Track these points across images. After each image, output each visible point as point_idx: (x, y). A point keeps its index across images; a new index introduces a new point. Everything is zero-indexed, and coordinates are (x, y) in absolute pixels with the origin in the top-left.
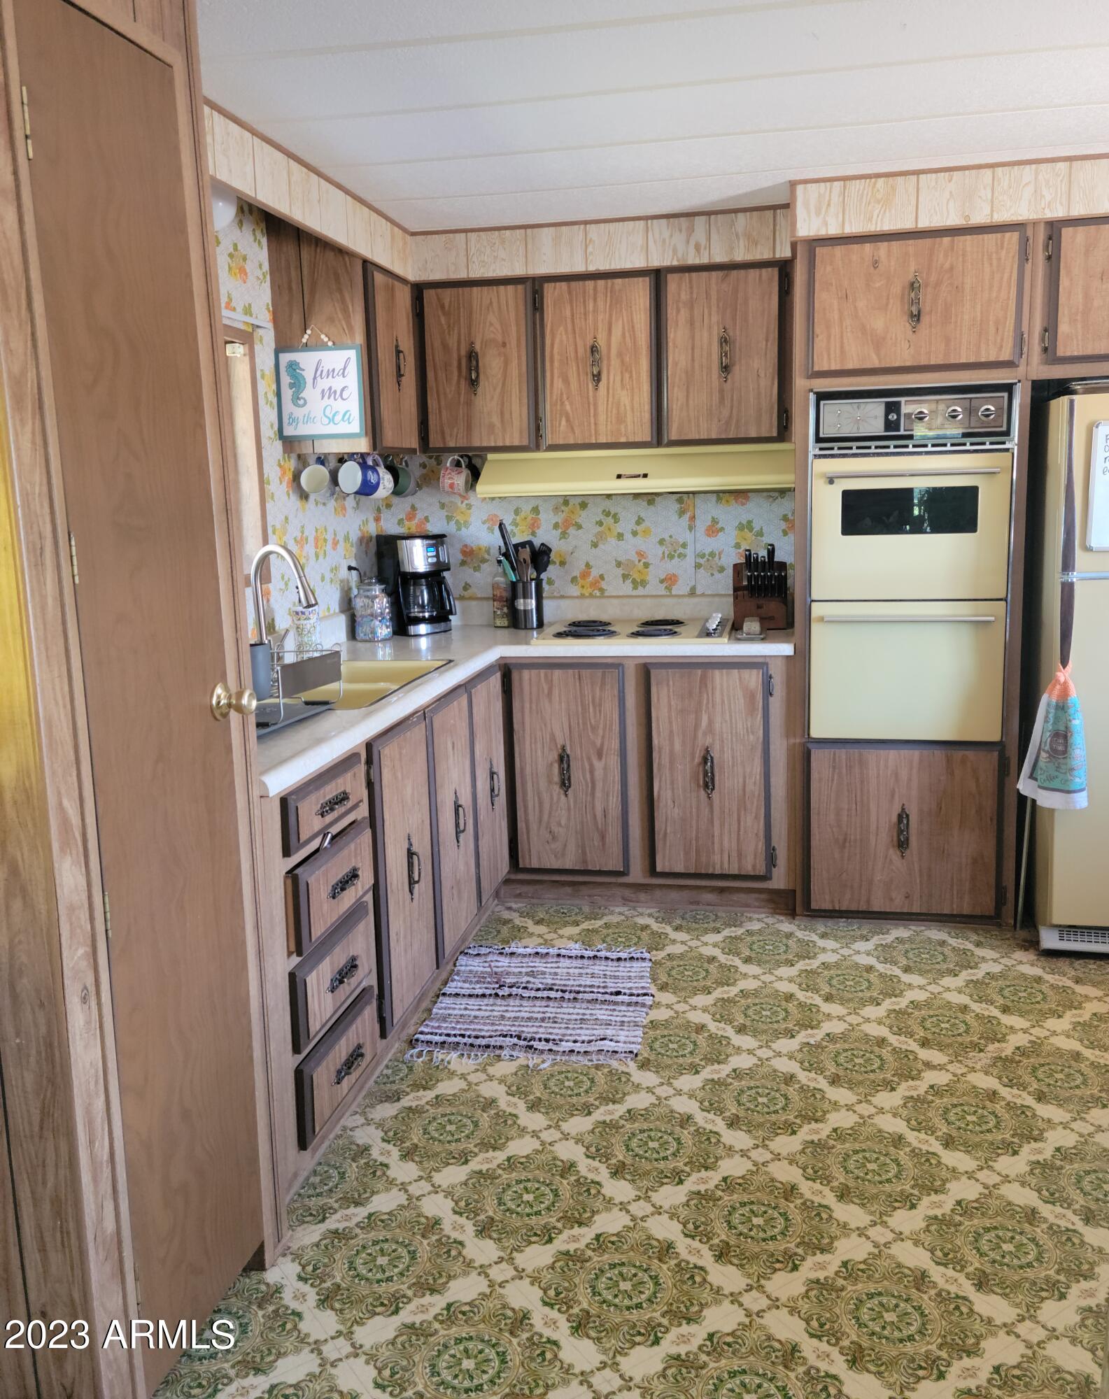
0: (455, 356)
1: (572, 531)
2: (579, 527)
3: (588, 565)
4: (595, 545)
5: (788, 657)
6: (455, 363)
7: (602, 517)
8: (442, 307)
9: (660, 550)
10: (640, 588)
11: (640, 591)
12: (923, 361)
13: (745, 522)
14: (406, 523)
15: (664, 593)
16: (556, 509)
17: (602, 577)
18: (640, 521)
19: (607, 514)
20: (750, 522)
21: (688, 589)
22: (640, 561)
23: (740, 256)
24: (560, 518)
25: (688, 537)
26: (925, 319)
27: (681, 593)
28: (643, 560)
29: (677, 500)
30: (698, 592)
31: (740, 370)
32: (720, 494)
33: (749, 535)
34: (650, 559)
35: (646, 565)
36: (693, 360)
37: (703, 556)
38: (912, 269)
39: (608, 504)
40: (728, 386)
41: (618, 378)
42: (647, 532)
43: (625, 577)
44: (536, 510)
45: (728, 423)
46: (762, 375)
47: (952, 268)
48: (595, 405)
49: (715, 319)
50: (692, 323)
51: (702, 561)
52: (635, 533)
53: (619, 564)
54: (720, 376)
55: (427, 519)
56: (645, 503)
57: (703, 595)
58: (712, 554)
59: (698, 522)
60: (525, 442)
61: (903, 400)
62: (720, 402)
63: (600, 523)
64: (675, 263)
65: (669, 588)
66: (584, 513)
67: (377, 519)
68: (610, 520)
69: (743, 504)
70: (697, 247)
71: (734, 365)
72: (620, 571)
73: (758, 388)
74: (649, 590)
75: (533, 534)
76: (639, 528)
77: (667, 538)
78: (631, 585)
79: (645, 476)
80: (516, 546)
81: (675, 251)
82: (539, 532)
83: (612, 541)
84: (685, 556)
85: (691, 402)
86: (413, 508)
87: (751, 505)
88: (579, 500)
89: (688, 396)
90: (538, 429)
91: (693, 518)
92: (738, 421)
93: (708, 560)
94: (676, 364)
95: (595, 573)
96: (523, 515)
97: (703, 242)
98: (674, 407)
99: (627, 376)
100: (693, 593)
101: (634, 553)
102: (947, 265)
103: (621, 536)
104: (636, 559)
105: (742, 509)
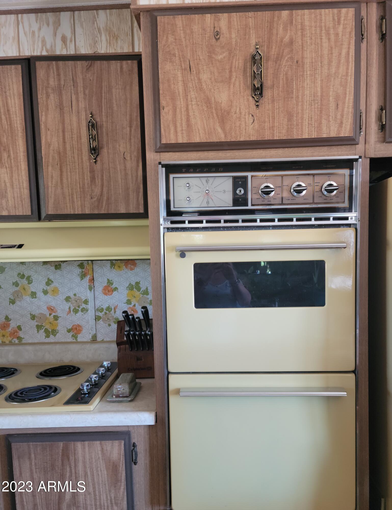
3: (7, 318)
4: (12, 302)
5: (149, 426)
7: (19, 279)
9: (66, 306)
10: (51, 336)
11: (52, 339)
12: (268, 136)
13: (134, 284)
15: (70, 340)
17: (19, 328)
18: (49, 282)
19: (22, 276)
20: (138, 283)
21: (91, 337)
22: (50, 314)
23: (103, 49)
25: (89, 295)
26: (267, 93)
27: (85, 340)
28: (54, 314)
29: (79, 266)
30: (99, 339)
31: (108, 153)
32: (113, 263)
33: (137, 293)
34: (59, 313)
35: (56, 318)
36: (64, 142)
37: (102, 310)
38: (253, 42)
39: (22, 270)
40: (98, 166)
42: (55, 291)
43: (39, 327)
45: (99, 200)
46: (128, 158)
47: (291, 42)
49: (82, 105)
50: (61, 107)
51: (101, 314)
52: (45, 292)
53: (33, 317)
54: (90, 159)
56: (53, 268)
57: (103, 342)
58: (109, 309)
59: (96, 284)
61: (249, 174)
62: (91, 181)
63: (16, 284)
64: (44, 53)
65: (75, 336)
66: (2, 276)
68: (25, 281)
69: (132, 269)
70: (64, 39)
71: (102, 148)
72: (34, 323)
73: (125, 170)
74: (60, 337)
77: (72, 296)
78: (44, 334)
79: (20, 246)
81: (44, 42)
83: (27, 299)
84: (87, 310)
85: (65, 181)
87: (137, 270)
89: (61, 175)
91: (93, 280)
92: (108, 199)
93: (106, 313)
94: (49, 145)
95: (13, 325)
97: (69, 35)
98: (50, 184)
100: (94, 339)
101: (45, 308)
102: (287, 39)
103: (33, 295)
104: (47, 313)
105: (131, 273)
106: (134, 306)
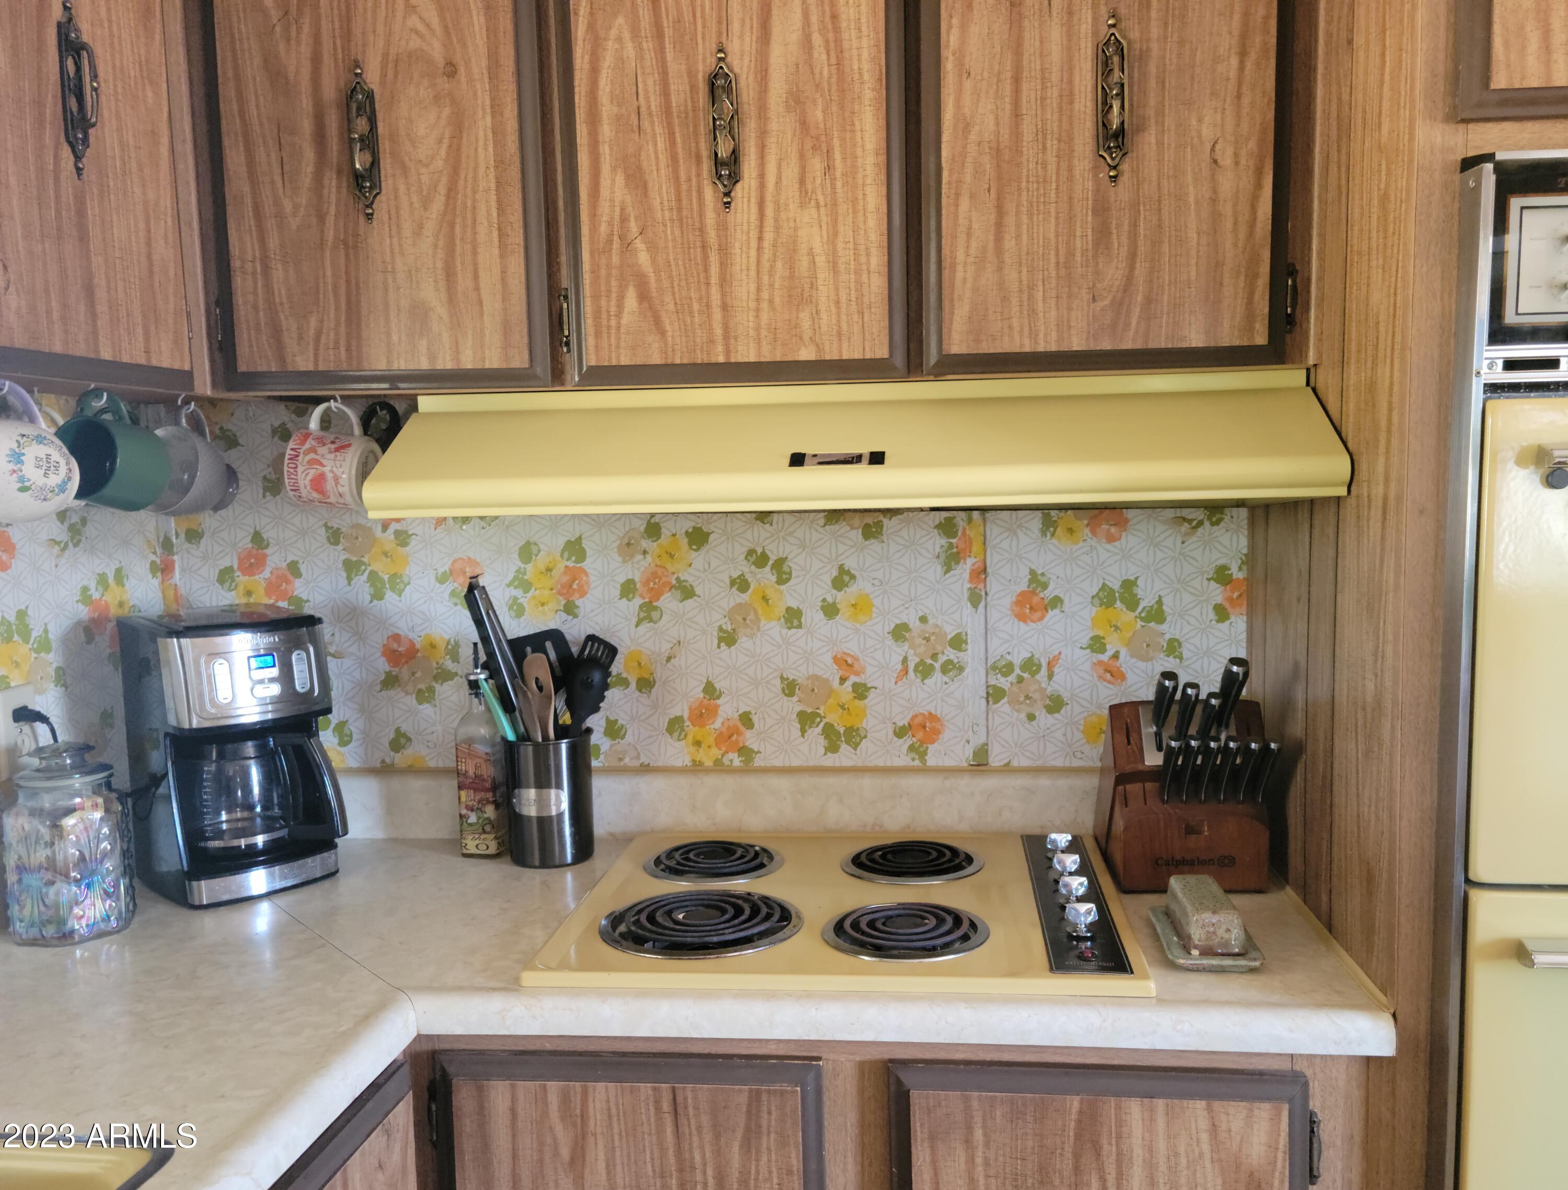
0: (306, 103)
1: (668, 602)
2: (687, 592)
3: (710, 690)
4: (728, 639)
6: (307, 126)
7: (746, 568)
9: (895, 653)
10: (844, 748)
11: (845, 756)
13: (1116, 585)
14: (242, 579)
15: (905, 760)
16: (628, 547)
17: (746, 720)
18: (842, 579)
19: (761, 560)
20: (1129, 585)
21: (969, 751)
22: (843, 680)
24: (637, 570)
25: (970, 620)
27: (948, 762)
28: (853, 679)
29: (938, 527)
30: (995, 760)
31: (1160, 144)
32: (1052, 516)
33: (1126, 617)
34: (871, 676)
35: (861, 691)
36: (1017, 115)
37: (1007, 669)
39: (760, 535)
40: (1123, 192)
41: (791, 173)
42: (860, 607)
43: (806, 720)
44: (575, 548)
45: (1120, 305)
46: (1227, 160)
48: (724, 251)
51: (1004, 682)
52: (830, 610)
53: (790, 688)
54: (1095, 169)
55: (294, 569)
56: (857, 535)
57: (1007, 769)
58: (1031, 665)
59: (993, 585)
60: (519, 360)
62: (1097, 244)
63: (741, 584)
65: (919, 751)
66: (699, 559)
67: (164, 569)
68: (767, 575)
69: (1111, 539)
71: (1140, 129)
72: (793, 706)
73: (1214, 201)
74: (869, 753)
75: (570, 609)
76: (842, 598)
77: (914, 623)
78: (822, 741)
79: (877, 458)
80: (519, 646)
82: (584, 604)
83: (774, 629)
84: (961, 669)
85: (1009, 243)
86: (257, 538)
87: (1130, 540)
88: (688, 525)
89: (999, 225)
90: (556, 323)
91: (980, 573)
92: (1149, 300)
93: (1020, 680)
94: (965, 126)
95: (728, 710)
96: (541, 561)
98: (960, 256)
99: (816, 165)
100: (981, 762)
101: (828, 659)
103: (793, 617)
104: (832, 674)
105: (1108, 551)
106: (1116, 656)
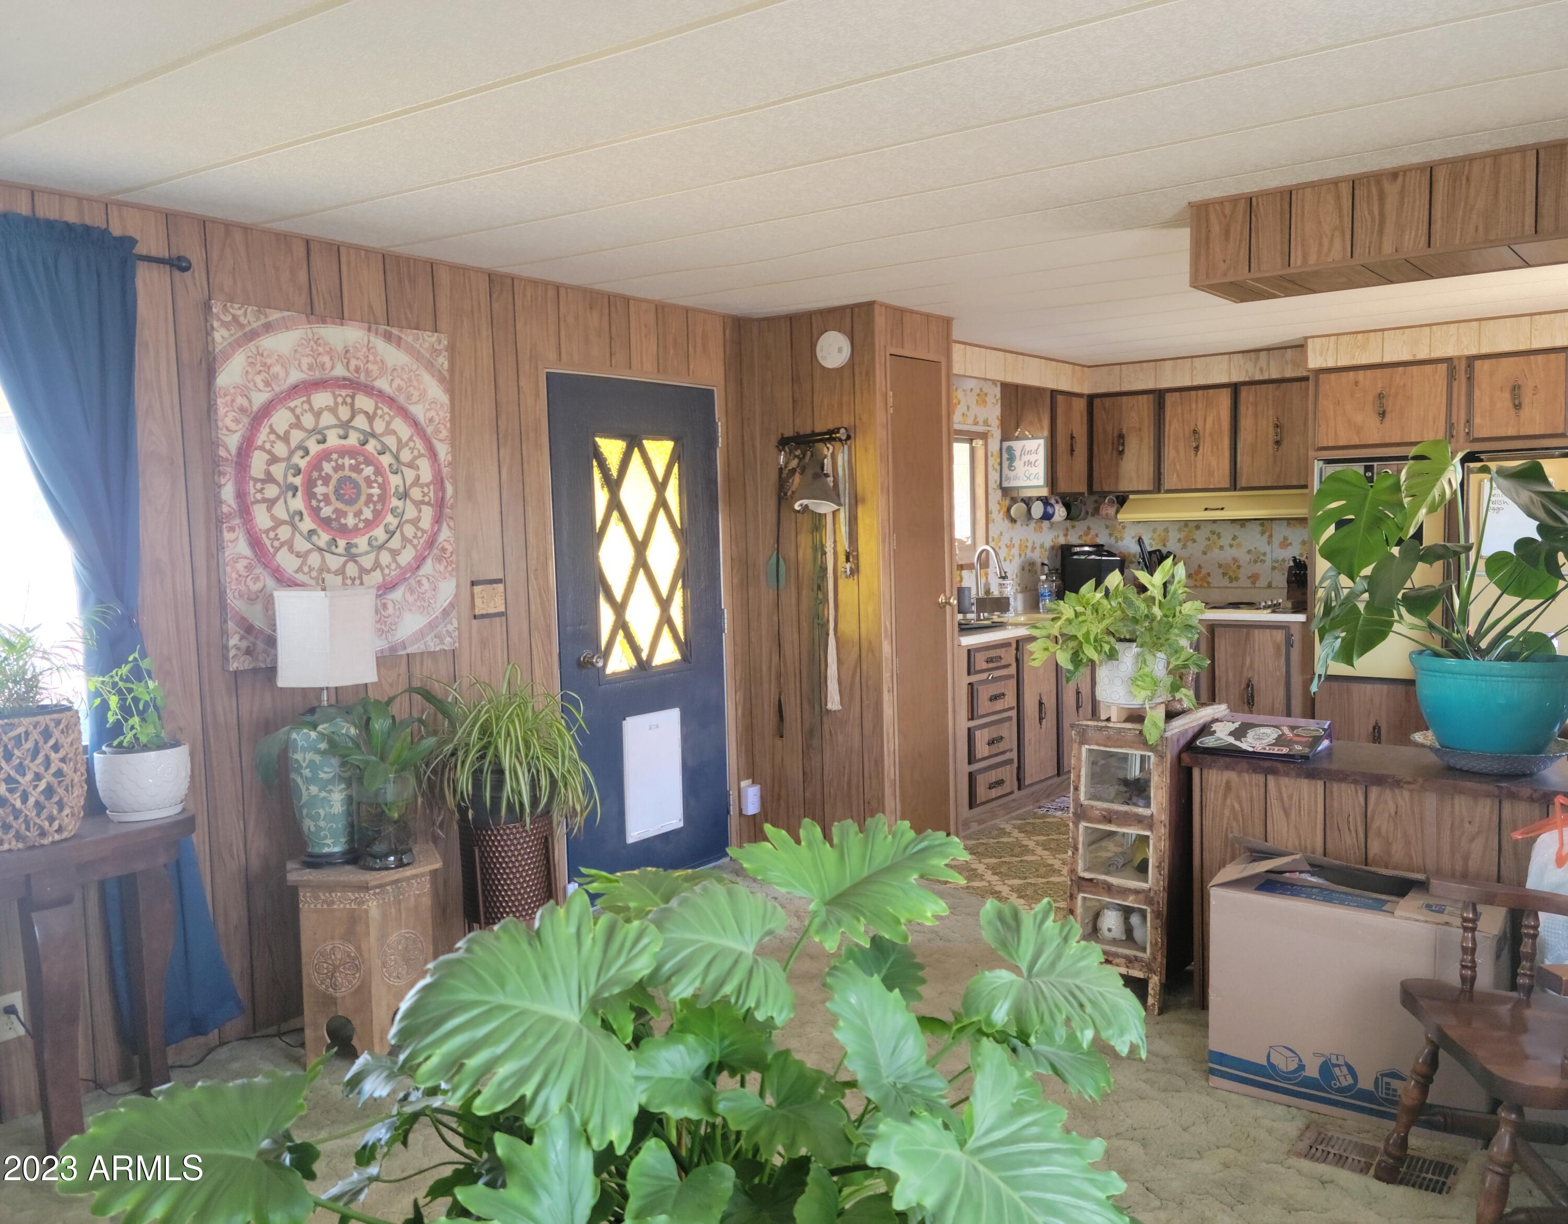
0: (1110, 437)
1: (1189, 544)
2: (1194, 541)
3: (1200, 567)
4: (1205, 553)
5: (1302, 622)
6: (1110, 441)
7: (1210, 535)
8: (1105, 408)
9: (1248, 557)
10: (1235, 582)
11: (1234, 584)
12: (1387, 441)
14: (1084, 538)
15: (1250, 585)
16: (1180, 530)
17: (1209, 574)
18: (1235, 538)
19: (1213, 533)
21: (1267, 583)
22: (1234, 564)
23: (1288, 374)
24: (1182, 535)
25: (1267, 549)
26: (1388, 416)
27: (1262, 586)
28: (1237, 563)
29: (1260, 524)
30: (1274, 585)
31: (1287, 444)
32: (1289, 521)
34: (1242, 563)
35: (1239, 567)
36: (1256, 436)
37: (1277, 561)
38: (1380, 385)
39: (1214, 527)
40: (1279, 453)
41: (1209, 449)
42: (1239, 545)
43: (1224, 574)
44: (1166, 530)
45: (1279, 476)
46: (1301, 447)
47: (1404, 385)
48: (1195, 466)
49: (1271, 412)
50: (1256, 415)
51: (1276, 565)
52: (1231, 546)
53: (1220, 566)
54: (1274, 447)
55: (1097, 535)
56: (1238, 527)
57: (1277, 587)
58: (1283, 561)
59: (1274, 539)
60: (1151, 488)
61: (1375, 464)
62: (1274, 463)
63: (1209, 539)
64: (1247, 379)
65: (1254, 583)
66: (1198, 532)
67: (1066, 535)
68: (1215, 537)
70: (1261, 370)
71: (1283, 440)
72: (1221, 571)
73: (1299, 455)
74: (1241, 583)
75: (1164, 545)
76: (1234, 543)
77: (1253, 549)
78: (1229, 580)
79: (1222, 509)
80: (1150, 553)
81: (1247, 371)
82: (1168, 544)
83: (1216, 551)
84: (1265, 561)
85: (1254, 463)
86: (1089, 528)
88: (1195, 524)
89: (1253, 460)
90: (1159, 479)
91: (1271, 536)
92: (1284, 475)
93: (1281, 564)
94: (1245, 440)
95: (1204, 572)
96: (1158, 532)
97: (1265, 367)
98: (1245, 466)
99: (1215, 448)
100: (1270, 586)
101: (1230, 558)
102: (1402, 383)
103: (1221, 548)
104: (1232, 563)
